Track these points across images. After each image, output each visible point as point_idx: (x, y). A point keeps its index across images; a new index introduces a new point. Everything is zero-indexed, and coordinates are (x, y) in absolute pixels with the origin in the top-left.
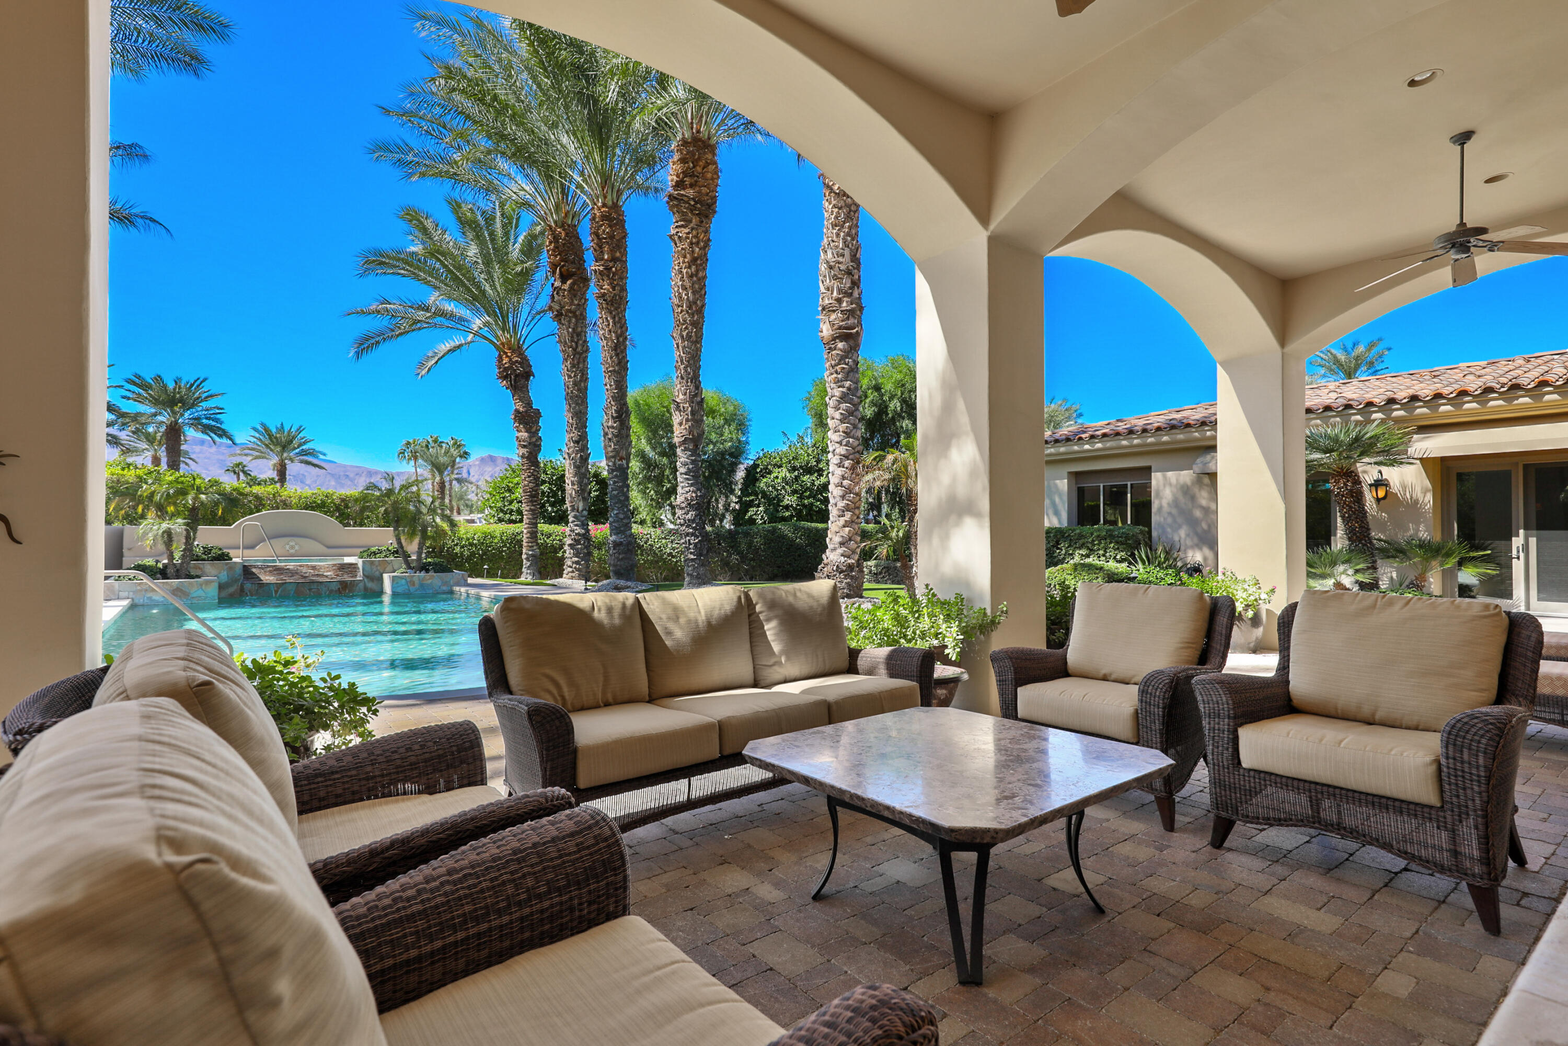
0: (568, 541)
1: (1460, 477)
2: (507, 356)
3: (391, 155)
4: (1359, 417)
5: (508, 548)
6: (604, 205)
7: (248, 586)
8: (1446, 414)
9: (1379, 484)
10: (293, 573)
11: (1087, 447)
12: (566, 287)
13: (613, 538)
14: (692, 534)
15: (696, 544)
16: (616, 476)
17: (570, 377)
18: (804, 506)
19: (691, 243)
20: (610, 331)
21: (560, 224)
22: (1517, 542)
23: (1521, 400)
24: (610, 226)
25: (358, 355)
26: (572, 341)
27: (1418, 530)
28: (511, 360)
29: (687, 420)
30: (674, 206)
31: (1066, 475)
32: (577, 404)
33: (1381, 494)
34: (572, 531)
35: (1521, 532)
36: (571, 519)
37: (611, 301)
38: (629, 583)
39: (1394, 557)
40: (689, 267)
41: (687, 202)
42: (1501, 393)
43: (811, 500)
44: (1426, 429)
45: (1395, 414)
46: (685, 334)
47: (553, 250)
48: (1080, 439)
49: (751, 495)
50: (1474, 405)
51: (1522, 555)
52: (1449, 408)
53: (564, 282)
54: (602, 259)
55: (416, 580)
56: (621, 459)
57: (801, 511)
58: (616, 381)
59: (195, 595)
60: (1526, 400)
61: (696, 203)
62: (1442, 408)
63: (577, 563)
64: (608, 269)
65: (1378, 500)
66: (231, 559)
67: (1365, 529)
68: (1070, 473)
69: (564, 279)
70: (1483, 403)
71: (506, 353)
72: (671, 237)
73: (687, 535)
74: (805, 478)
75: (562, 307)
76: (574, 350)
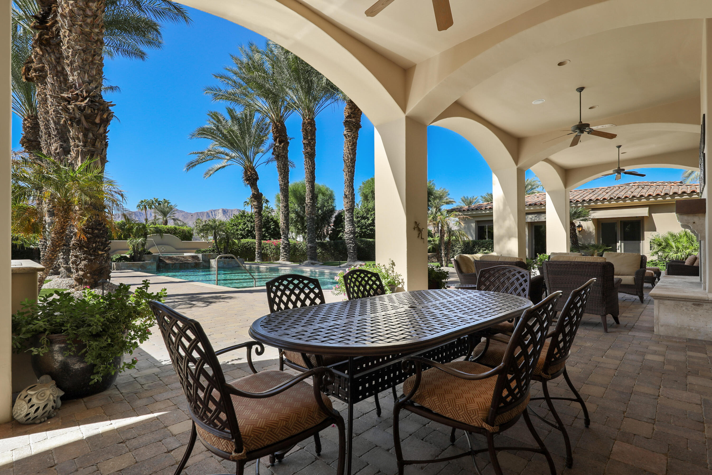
0: (282, 246)
1: (602, 224)
2: (249, 171)
3: (212, 92)
4: (574, 205)
5: (241, 250)
6: (309, 119)
7: (161, 264)
8: (600, 205)
9: (580, 226)
10: (177, 259)
11: (483, 212)
12: (281, 146)
13: (309, 245)
14: (352, 243)
15: (353, 247)
16: (311, 221)
17: (282, 181)
18: (362, 232)
19: (353, 138)
20: (310, 166)
21: (278, 121)
22: (618, 244)
23: (620, 202)
24: (311, 127)
25: (188, 170)
26: (283, 167)
27: (591, 241)
28: (251, 173)
29: (350, 202)
30: (347, 124)
31: (474, 222)
32: (285, 192)
33: (580, 229)
34: (283, 242)
35: (620, 241)
36: (282, 237)
37: (311, 155)
38: (316, 262)
39: (585, 249)
40: (352, 146)
41: (352, 123)
42: (615, 200)
43: (365, 230)
44: (594, 209)
45: (585, 204)
46: (349, 170)
47: (276, 131)
48: (481, 209)
49: (340, 227)
50: (607, 203)
51: (620, 248)
52: (600, 203)
53: (280, 144)
54: (307, 139)
55: (226, 261)
56: (313, 215)
57: (361, 234)
58: (311, 185)
59: (148, 268)
60: (622, 202)
61: (356, 123)
62: (598, 203)
63: (286, 255)
64: (310, 143)
65: (579, 231)
66: (152, 254)
67: (577, 240)
68: (476, 221)
69: (280, 142)
70: (610, 202)
71: (249, 170)
72: (345, 135)
73: (350, 243)
74: (362, 221)
75: (279, 154)
76: (284, 171)
